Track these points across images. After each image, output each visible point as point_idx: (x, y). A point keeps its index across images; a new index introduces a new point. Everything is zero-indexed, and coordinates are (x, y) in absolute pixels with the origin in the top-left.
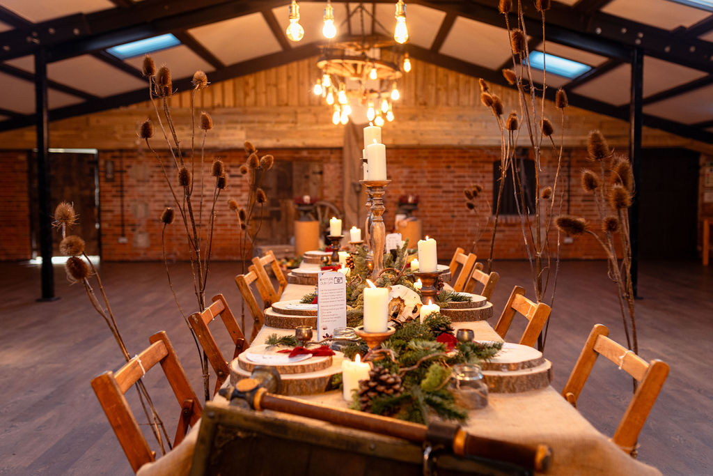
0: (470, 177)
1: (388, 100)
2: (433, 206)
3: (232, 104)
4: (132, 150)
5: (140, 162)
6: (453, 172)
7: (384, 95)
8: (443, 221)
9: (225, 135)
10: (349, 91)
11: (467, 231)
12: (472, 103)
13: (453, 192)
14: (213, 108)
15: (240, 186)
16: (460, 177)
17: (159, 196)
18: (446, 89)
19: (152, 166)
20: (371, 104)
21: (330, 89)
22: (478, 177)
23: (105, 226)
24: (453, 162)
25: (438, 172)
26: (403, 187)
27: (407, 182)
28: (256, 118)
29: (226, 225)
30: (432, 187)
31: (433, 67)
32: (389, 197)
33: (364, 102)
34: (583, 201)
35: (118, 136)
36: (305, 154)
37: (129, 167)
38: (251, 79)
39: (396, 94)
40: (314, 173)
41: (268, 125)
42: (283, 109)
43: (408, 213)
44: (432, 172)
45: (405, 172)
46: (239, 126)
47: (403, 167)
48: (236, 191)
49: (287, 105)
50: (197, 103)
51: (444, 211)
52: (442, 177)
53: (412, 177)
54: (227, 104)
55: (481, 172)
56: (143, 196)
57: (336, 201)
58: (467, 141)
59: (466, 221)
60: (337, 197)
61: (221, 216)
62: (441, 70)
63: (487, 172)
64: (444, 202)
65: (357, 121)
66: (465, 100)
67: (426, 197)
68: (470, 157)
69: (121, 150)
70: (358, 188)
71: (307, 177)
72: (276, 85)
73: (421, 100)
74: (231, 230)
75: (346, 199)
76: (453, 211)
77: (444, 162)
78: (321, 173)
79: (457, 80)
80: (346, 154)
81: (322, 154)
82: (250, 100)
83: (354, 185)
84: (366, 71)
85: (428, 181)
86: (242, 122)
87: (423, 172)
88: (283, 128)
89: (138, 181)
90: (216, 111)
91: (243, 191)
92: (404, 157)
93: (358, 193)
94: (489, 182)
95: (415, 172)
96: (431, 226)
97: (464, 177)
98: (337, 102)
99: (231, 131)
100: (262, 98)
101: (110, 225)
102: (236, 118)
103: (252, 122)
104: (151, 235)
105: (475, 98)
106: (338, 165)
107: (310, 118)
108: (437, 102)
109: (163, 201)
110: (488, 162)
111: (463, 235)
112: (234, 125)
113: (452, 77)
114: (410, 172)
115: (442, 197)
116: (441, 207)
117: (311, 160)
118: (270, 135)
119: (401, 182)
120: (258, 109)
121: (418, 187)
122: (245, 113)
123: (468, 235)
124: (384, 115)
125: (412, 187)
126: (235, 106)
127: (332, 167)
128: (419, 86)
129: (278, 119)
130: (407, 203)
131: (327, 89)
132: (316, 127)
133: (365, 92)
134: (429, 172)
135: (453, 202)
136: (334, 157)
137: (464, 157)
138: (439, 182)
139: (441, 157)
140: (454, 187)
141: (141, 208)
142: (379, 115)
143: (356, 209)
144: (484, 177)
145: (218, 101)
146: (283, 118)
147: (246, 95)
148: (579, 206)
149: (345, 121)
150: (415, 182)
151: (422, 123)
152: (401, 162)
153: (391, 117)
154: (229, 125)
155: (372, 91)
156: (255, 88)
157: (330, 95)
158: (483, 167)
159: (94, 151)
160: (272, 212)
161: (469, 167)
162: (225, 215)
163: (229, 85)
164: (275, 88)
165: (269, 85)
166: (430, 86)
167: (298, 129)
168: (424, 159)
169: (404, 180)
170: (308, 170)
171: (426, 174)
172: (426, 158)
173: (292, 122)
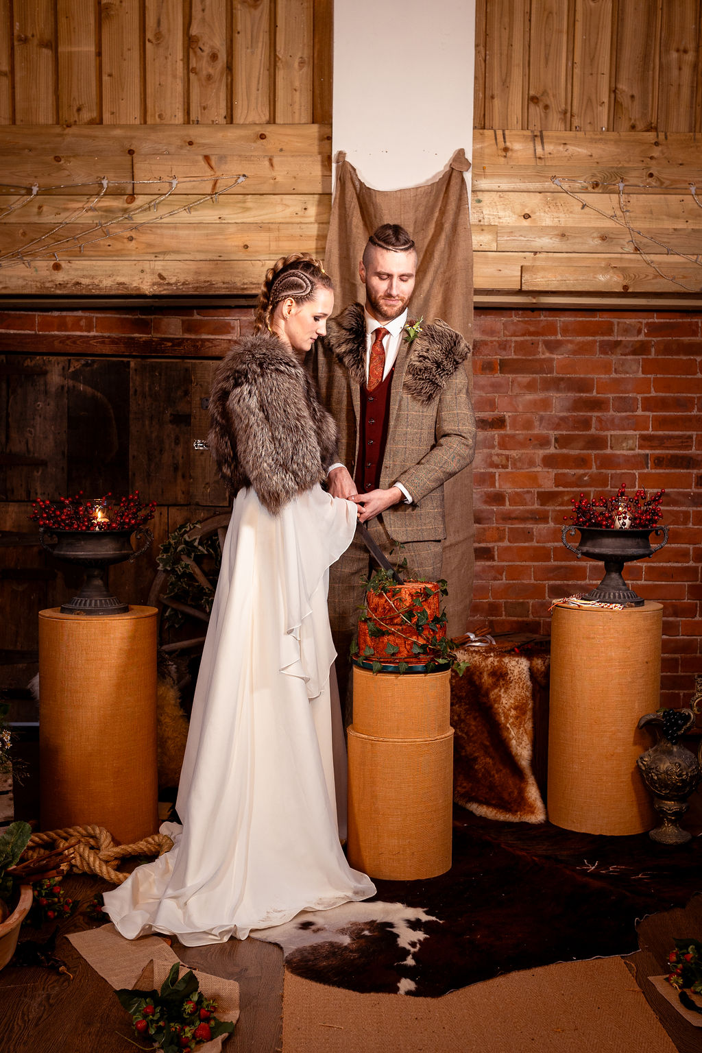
25: (685, 404)
26: (549, 461)
27: (562, 441)
30: (659, 462)
32: (498, 498)
36: (173, 327)
41: (16, 202)
42: (79, 137)
44: (662, 404)
45: (559, 401)
52: (698, 423)
53: (586, 424)
71: (183, 419)
72: (52, 44)
73: (635, 111)
85: (646, 441)
87: (624, 404)
88: (79, 213)
92: (552, 346)
95: (597, 405)
107: (187, 174)
114: (578, 405)
115: (696, 500)
116: (692, 537)
117: (197, 352)
118: (23, 242)
119: (543, 442)
121: (607, 462)
125: (582, 462)
132: (210, 214)
134: (648, 405)
138: (685, 442)
139: (696, 349)
146: (77, 173)
150: (597, 443)
152: (546, 366)
164: (46, 53)
165: (25, 41)
166: (674, 55)
167: (140, 218)
168: (634, 353)
169: (552, 434)
170: (186, 393)
171: (639, 412)
172: (641, 349)
173: (115, 193)
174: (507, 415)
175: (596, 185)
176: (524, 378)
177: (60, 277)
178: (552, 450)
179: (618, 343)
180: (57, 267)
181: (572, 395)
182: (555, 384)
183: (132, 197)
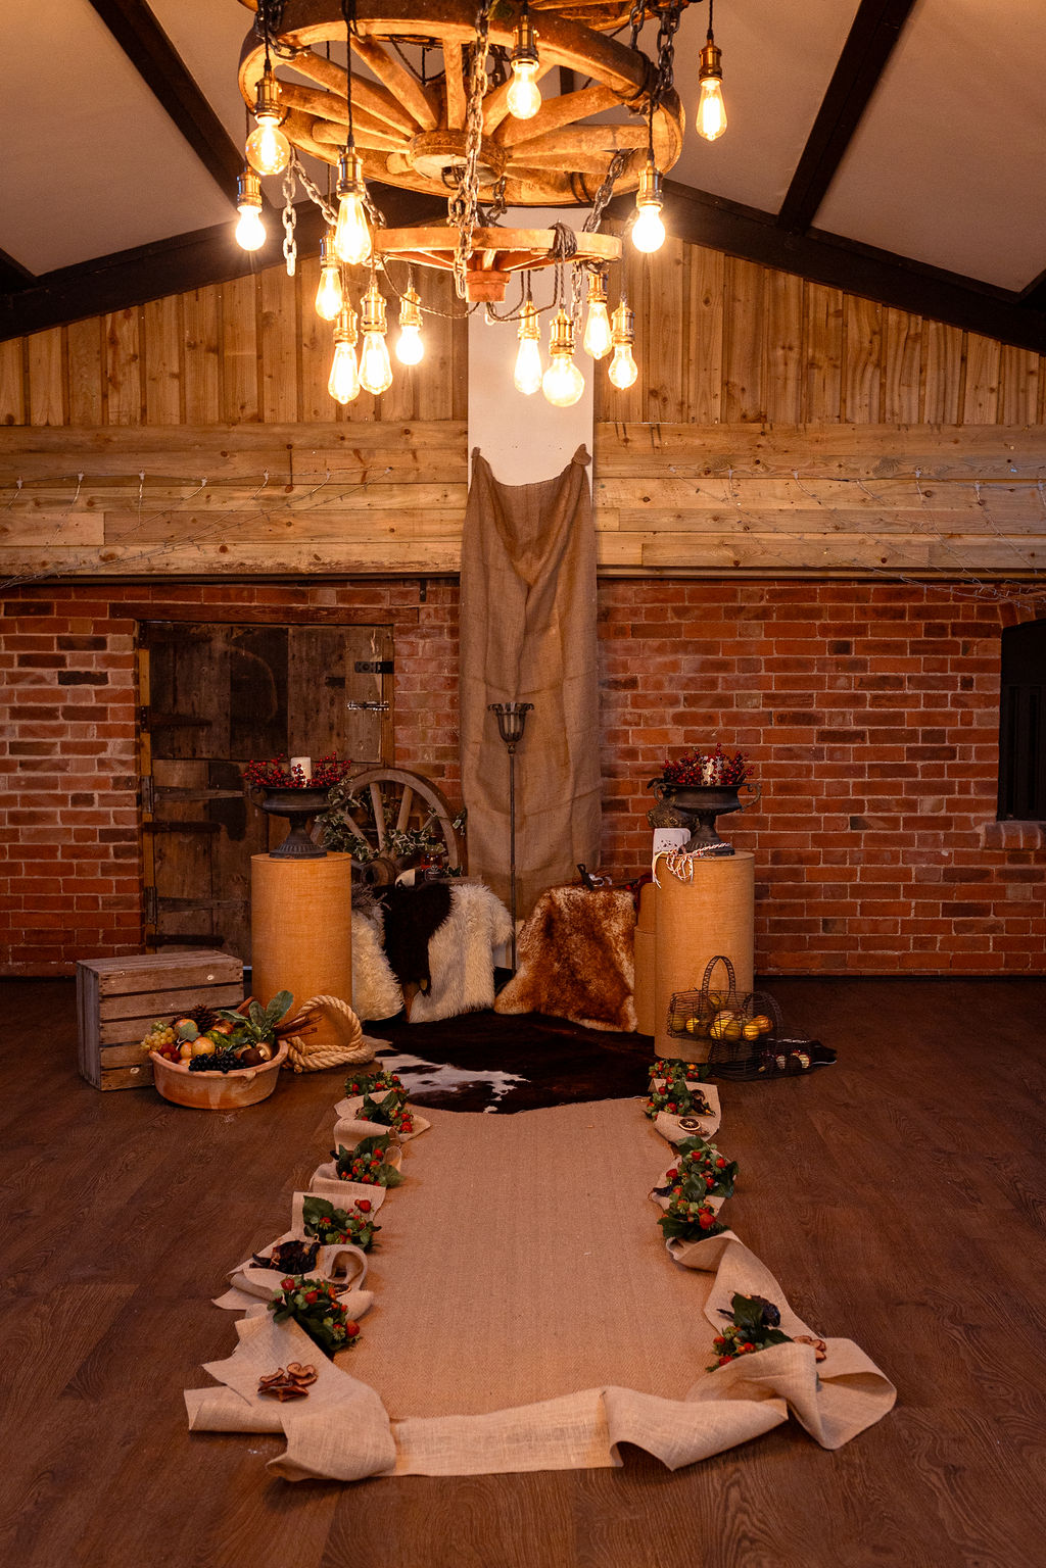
0: (919, 683)
2: (782, 789)
3: (58, 419)
6: (860, 665)
8: (818, 840)
9: (34, 529)
11: (906, 874)
13: (860, 736)
15: (98, 714)
16: (883, 682)
18: (839, 364)
22: (948, 683)
24: (860, 630)
25: (805, 665)
26: (679, 719)
27: (691, 700)
28: (142, 467)
29: (51, 851)
30: (782, 719)
31: (790, 282)
32: (631, 754)
36: (328, 598)
38: (126, 326)
40: (363, 667)
41: (187, 492)
42: (243, 434)
43: (700, 823)
44: (785, 665)
45: (688, 663)
46: (79, 497)
47: (683, 647)
48: (84, 731)
49: (257, 418)
51: (824, 807)
52: (818, 682)
53: (713, 684)
54: (38, 419)
55: (958, 666)
57: (439, 770)
58: (915, 550)
59: (906, 841)
60: (442, 754)
61: (33, 818)
62: (821, 295)
63: (983, 666)
64: (825, 772)
65: (509, 476)
66: (906, 402)
67: (764, 754)
68: (919, 613)
70: (511, 726)
71: (338, 682)
72: (217, 349)
73: (746, 404)
74: (68, 869)
75: (470, 762)
76: (858, 806)
77: (825, 630)
78: (387, 668)
79: (879, 332)
80: (473, 597)
81: (388, 599)
82: (124, 401)
83: (497, 711)
85: (770, 699)
86: (89, 481)
87: (749, 665)
88: (243, 501)
91: (107, 732)
92: (680, 612)
93: (514, 740)
94: (987, 701)
95: (723, 666)
96: (777, 858)
97: (898, 683)
99: (52, 515)
100: (169, 395)
102: (69, 465)
103: (130, 480)
105: (943, 397)
106: (446, 639)
107: (339, 466)
108: (806, 414)
110: (987, 632)
111: (895, 891)
112: (63, 494)
113: (861, 318)
114: (705, 666)
115: (818, 754)
116: (815, 790)
117: (351, 620)
118: (193, 528)
119: (673, 701)
120: (151, 433)
121: (734, 719)
122: (102, 447)
123: (911, 892)
125: (710, 719)
126: (67, 423)
127: (424, 646)
128: (740, 350)
129: (225, 472)
130: (694, 784)
132: (360, 502)
134: (771, 665)
135: (858, 771)
136: (431, 612)
137: (899, 614)
138: (806, 700)
139: (815, 614)
140: (861, 719)
143: (505, 797)
144: (967, 684)
146: (241, 466)
147: (110, 382)
150: (724, 701)
151: (747, 489)
152: (675, 630)
154: (46, 494)
156: (140, 357)
158: (967, 648)
160: (211, 806)
161: (917, 648)
162: (49, 817)
163: (46, 346)
164: (213, 357)
165: (193, 347)
166: (781, 352)
167: (297, 507)
168: (757, 617)
169: (682, 693)
170: (341, 657)
171: (763, 673)
172: (763, 614)
173: (276, 484)
174: (639, 676)
175: (708, 472)
176: (654, 642)
177: (227, 558)
178: (681, 709)
179: (741, 609)
180: (224, 550)
181: (700, 657)
183: (290, 487)
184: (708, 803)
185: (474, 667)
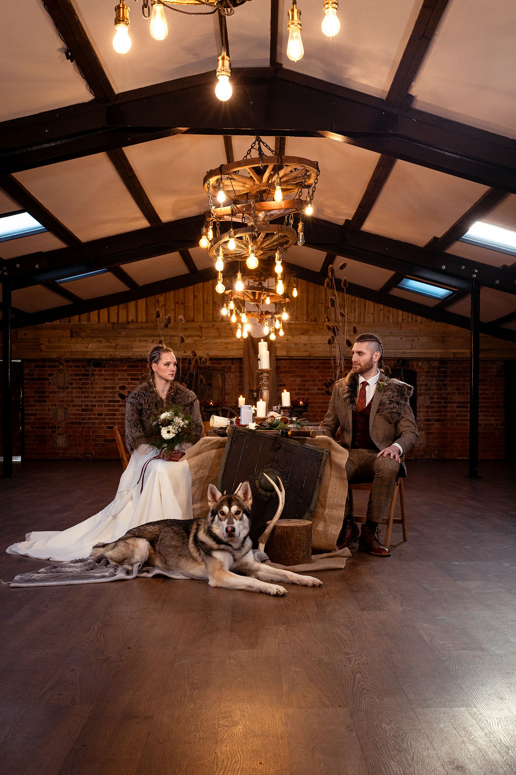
1: (280, 319)
3: (144, 320)
4: (54, 360)
5: (60, 371)
7: (276, 316)
9: (137, 347)
10: (248, 313)
12: (357, 320)
14: (128, 323)
17: (77, 402)
19: (71, 375)
20: (266, 323)
21: (234, 311)
23: (28, 428)
27: (299, 389)
30: (322, 394)
31: (322, 288)
33: (261, 321)
34: (458, 407)
35: (43, 348)
36: (209, 364)
37: (51, 375)
38: (161, 298)
39: (285, 316)
40: (217, 381)
41: (176, 338)
42: (191, 325)
44: (322, 381)
45: (298, 380)
46: (151, 339)
49: (193, 321)
50: (114, 319)
53: (305, 385)
54: (139, 320)
56: (63, 401)
62: (330, 291)
65: (255, 336)
66: (351, 316)
69: (44, 360)
71: (210, 385)
72: (183, 304)
73: (312, 317)
79: (344, 300)
80: (246, 363)
81: (223, 364)
83: (252, 391)
84: (262, 298)
85: (319, 389)
87: (314, 381)
88: (190, 341)
89: (59, 388)
90: (130, 326)
92: (297, 367)
95: (307, 381)
98: (239, 321)
99: (144, 344)
101: (32, 427)
102: (148, 332)
104: (70, 436)
105: (360, 316)
106: (238, 374)
107: (213, 332)
109: (81, 406)
112: (147, 339)
114: (302, 381)
117: (214, 369)
119: (294, 389)
121: (310, 394)
122: (156, 327)
124: (276, 331)
126: (147, 321)
127: (232, 375)
129: (186, 334)
130: (298, 406)
131: (231, 311)
132: (218, 341)
133: (262, 314)
134: (319, 381)
136: (234, 367)
139: (330, 368)
141: (60, 412)
142: (273, 332)
145: (132, 317)
146: (190, 332)
148: (455, 412)
149: (245, 336)
150: (307, 390)
151: (312, 338)
152: (295, 372)
153: (282, 333)
154: (143, 338)
155: (267, 313)
156: (165, 305)
157: (234, 315)
159: (20, 361)
163: (142, 303)
164: (182, 306)
165: (178, 303)
166: (320, 305)
167: (203, 342)
168: (316, 369)
169: (297, 388)
170: (211, 378)
171: (317, 382)
172: (317, 368)
173: (198, 336)
174: (286, 383)
175: (303, 334)
176: (290, 375)
177: (186, 354)
178: (297, 391)
179: (311, 367)
180: (185, 352)
181: (301, 379)
182: (297, 376)
183: (201, 337)
184: (300, 410)
185: (246, 380)
